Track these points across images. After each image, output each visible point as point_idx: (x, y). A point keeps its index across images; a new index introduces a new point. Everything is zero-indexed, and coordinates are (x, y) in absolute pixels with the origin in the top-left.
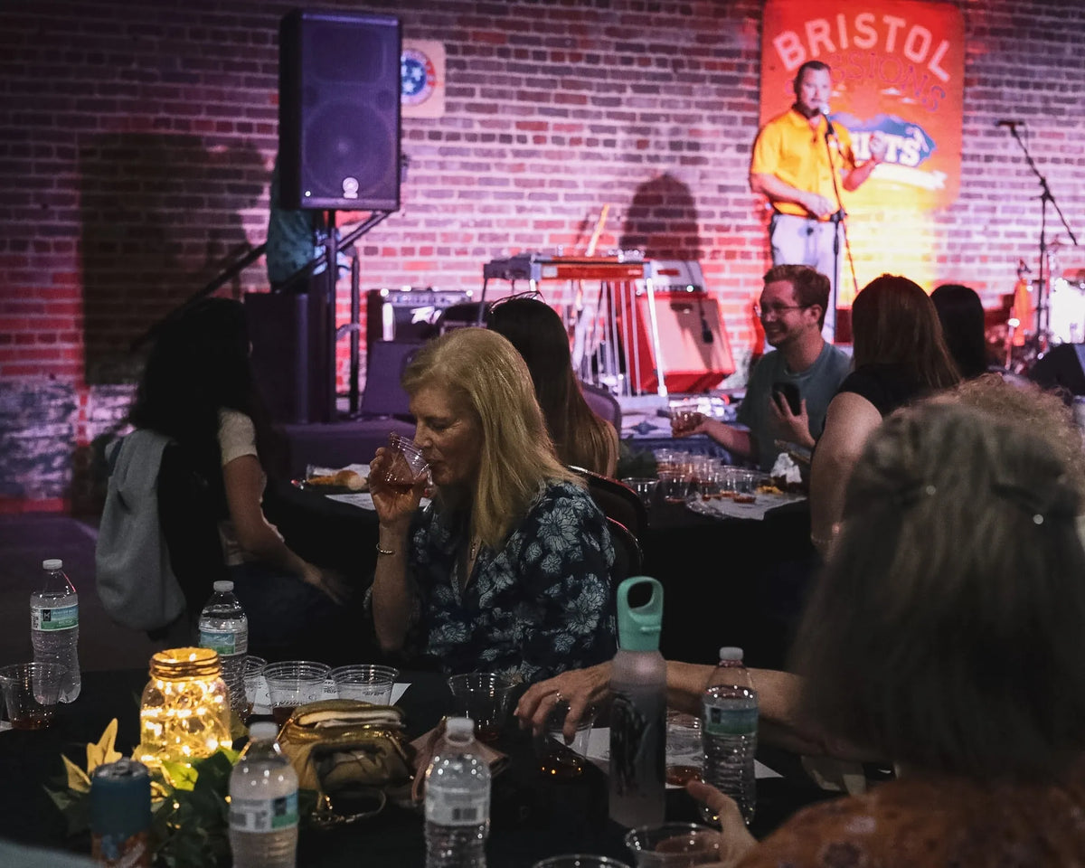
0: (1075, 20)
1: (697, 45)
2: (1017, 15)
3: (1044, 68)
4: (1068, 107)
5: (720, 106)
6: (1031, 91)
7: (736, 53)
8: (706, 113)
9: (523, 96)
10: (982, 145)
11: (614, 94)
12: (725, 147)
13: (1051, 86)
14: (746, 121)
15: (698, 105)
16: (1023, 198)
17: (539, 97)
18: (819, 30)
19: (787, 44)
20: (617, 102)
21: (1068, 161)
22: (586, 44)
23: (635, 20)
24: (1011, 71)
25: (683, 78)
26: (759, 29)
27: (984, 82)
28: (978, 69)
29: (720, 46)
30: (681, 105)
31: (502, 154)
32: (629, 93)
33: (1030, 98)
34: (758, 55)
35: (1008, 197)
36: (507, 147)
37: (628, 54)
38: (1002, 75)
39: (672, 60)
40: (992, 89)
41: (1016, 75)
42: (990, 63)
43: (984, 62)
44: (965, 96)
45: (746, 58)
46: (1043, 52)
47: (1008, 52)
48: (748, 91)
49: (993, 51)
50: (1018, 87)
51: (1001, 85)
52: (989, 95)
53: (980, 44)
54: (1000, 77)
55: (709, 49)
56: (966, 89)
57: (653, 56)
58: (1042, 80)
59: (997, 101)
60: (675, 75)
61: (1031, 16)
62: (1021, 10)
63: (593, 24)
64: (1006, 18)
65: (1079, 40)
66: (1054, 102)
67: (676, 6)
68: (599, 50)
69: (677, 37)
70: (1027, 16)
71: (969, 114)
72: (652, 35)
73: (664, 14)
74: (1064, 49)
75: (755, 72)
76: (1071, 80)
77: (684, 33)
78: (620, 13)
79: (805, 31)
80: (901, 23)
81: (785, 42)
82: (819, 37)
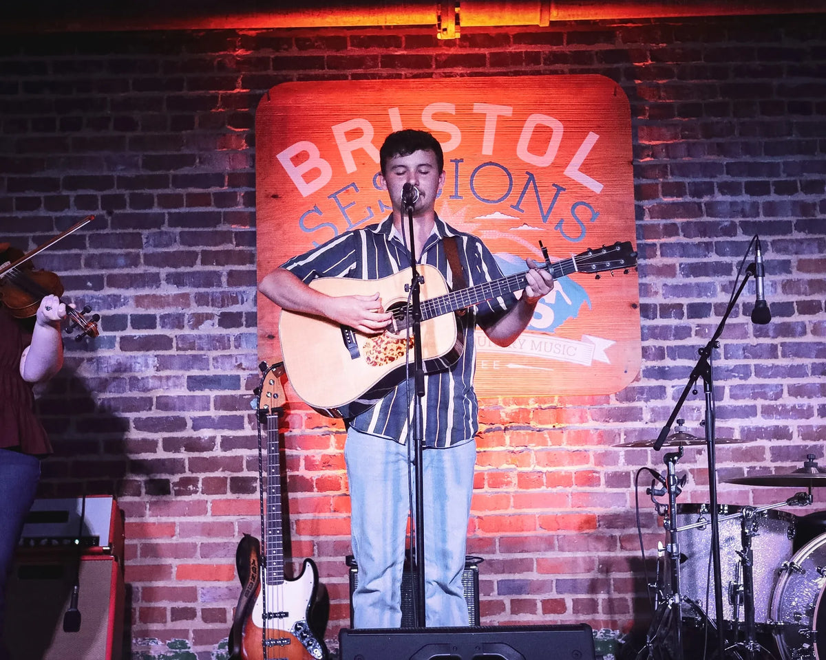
1: (143, 172)
2: (733, 80)
3: (798, 158)
5: (190, 259)
6: (773, 197)
7: (218, 179)
8: (164, 271)
10: (684, 290)
12: (199, 320)
13: (811, 187)
14: (234, 278)
15: (150, 260)
16: (777, 372)
18: (355, 134)
19: (298, 159)
23: (41, 145)
24: (730, 169)
25: (121, 221)
26: (251, 141)
27: (678, 190)
28: (663, 169)
29: (186, 171)
30: (121, 261)
33: (771, 209)
34: (250, 180)
35: (745, 372)
37: (29, 194)
38: (712, 176)
39: (103, 197)
40: (696, 199)
41: (740, 175)
42: (686, 159)
43: (675, 158)
44: (640, 213)
45: (231, 185)
46: (790, 134)
47: (720, 140)
48: (236, 233)
49: (691, 140)
50: (747, 192)
51: (710, 192)
52: (687, 210)
53: (664, 130)
54: (707, 180)
55: (167, 176)
56: (641, 203)
57: (72, 194)
58: (792, 179)
59: (705, 219)
60: (109, 219)
61: (760, 80)
62: (739, 72)
64: (711, 87)
66: (821, 211)
67: (109, 119)
69: (111, 164)
70: (752, 81)
71: (650, 242)
72: (70, 164)
73: (87, 133)
75: (246, 205)
77: (123, 156)
78: (15, 137)
79: (331, 137)
80: (507, 111)
81: (297, 156)
82: (356, 144)
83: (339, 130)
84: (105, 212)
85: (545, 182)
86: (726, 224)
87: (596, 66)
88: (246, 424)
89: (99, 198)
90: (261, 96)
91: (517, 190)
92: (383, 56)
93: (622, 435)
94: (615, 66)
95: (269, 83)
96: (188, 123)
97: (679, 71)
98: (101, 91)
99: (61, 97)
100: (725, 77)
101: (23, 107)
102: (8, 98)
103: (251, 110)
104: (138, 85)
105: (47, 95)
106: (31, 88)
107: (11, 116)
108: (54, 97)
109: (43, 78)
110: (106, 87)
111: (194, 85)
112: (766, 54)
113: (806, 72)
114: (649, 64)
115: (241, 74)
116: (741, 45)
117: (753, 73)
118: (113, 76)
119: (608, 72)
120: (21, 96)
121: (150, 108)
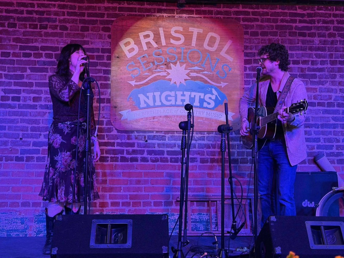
0: (320, 25)
2: (280, 23)
3: (301, 52)
4: (318, 73)
6: (292, 65)
7: (97, 50)
11: (19, 73)
13: (305, 62)
14: (103, 86)
20: (22, 77)
21: (320, 104)
23: (32, 34)
26: (109, 37)
28: (254, 54)
29: (86, 46)
32: (29, 72)
34: (109, 51)
37: (28, 51)
45: (102, 52)
46: (298, 43)
48: (104, 70)
53: (255, 40)
56: (246, 66)
57: (44, 52)
58: (298, 59)
61: (289, 24)
62: (282, 21)
63: (6, 36)
64: (272, 26)
65: (324, 36)
66: (308, 71)
67: (58, 26)
68: (9, 50)
69: (58, 42)
70: (287, 24)
71: (248, 79)
72: (43, 41)
73: (49, 30)
74: (313, 41)
75: (107, 60)
76: (319, 58)
77: (62, 40)
78: (23, 30)
79: (139, 37)
80: (201, 31)
81: (126, 43)
82: (147, 40)
83: (141, 35)
84: (56, 60)
87: (233, 16)
88: (106, 138)
89: (54, 55)
90: (113, 21)
92: (157, 9)
93: (236, 146)
94: (239, 16)
95: (117, 16)
96: (87, 29)
97: (261, 20)
98: (55, 15)
99: (39, 16)
100: (277, 22)
101: (25, 19)
102: (20, 16)
103: (110, 26)
104: (69, 14)
105: (35, 15)
106: (29, 12)
107: (21, 22)
108: (37, 16)
109: (33, 9)
110: (56, 14)
111: (89, 15)
112: (291, 15)
113: (305, 22)
114: (251, 16)
115: (107, 12)
116: (283, 11)
117: (287, 21)
118: (60, 10)
119: (236, 18)
120: (25, 15)
121: (73, 22)
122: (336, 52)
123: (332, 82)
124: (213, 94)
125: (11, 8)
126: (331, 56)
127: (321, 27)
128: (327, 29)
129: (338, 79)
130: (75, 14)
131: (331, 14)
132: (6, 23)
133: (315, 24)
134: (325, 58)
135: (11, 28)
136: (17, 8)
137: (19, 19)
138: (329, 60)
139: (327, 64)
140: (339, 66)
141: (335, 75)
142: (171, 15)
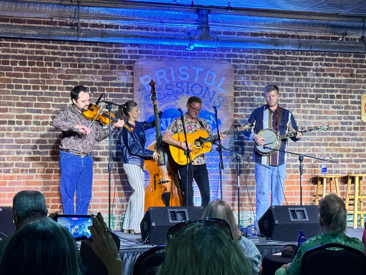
0: (289, 66)
1: (102, 81)
2: (260, 64)
7: (123, 84)
9: (19, 104)
11: (63, 103)
17: (27, 105)
18: (162, 73)
22: (49, 82)
23: (73, 71)
24: (258, 89)
26: (132, 74)
27: (245, 94)
28: (241, 88)
29: (114, 81)
31: (10, 129)
34: (132, 85)
36: (13, 126)
37: (69, 86)
38: (253, 91)
39: (90, 88)
40: (249, 97)
41: (260, 90)
42: (247, 86)
43: (244, 85)
44: (235, 100)
45: (126, 86)
46: (273, 80)
47: (256, 81)
49: (249, 80)
50: (262, 95)
51: (253, 95)
52: (247, 99)
53: (242, 77)
54: (252, 92)
55: (109, 83)
56: (235, 97)
59: (251, 102)
60: (92, 94)
61: (267, 65)
62: (262, 62)
63: (52, 74)
64: (254, 66)
65: (292, 75)
66: (280, 102)
67: (92, 65)
68: (55, 84)
69: (93, 78)
70: (265, 65)
71: (237, 108)
72: (81, 78)
73: (86, 69)
74: (284, 79)
75: (131, 92)
76: (288, 92)
77: (96, 76)
78: (65, 69)
79: (154, 74)
80: (202, 70)
81: (145, 79)
82: (161, 77)
83: (157, 73)
85: (211, 90)
86: (257, 104)
87: (225, 58)
90: (135, 61)
91: (204, 92)
92: (169, 52)
94: (230, 58)
95: (138, 57)
96: (115, 68)
97: (246, 61)
98: (90, 57)
99: (78, 58)
100: (258, 63)
101: (67, 60)
102: (63, 57)
103: (132, 65)
104: (101, 55)
105: (75, 57)
106: (70, 54)
107: (64, 63)
108: (76, 58)
109: (73, 52)
110: (91, 55)
111: (116, 56)
112: (269, 58)
113: (278, 63)
114: (239, 58)
115: (130, 54)
116: (262, 55)
117: (265, 63)
118: (94, 52)
119: (228, 60)
120: (67, 57)
121: (104, 63)
122: (300, 87)
123: (298, 110)
124: (210, 120)
125: (56, 51)
126: (297, 90)
127: (290, 67)
128: (294, 69)
129: (302, 108)
130: (105, 56)
131: (297, 57)
132: (53, 63)
133: (285, 65)
134: (292, 92)
135: (56, 67)
136: (61, 51)
137: (62, 60)
138: (295, 93)
139: (294, 96)
140: (302, 98)
141: (300, 105)
142: (179, 57)
